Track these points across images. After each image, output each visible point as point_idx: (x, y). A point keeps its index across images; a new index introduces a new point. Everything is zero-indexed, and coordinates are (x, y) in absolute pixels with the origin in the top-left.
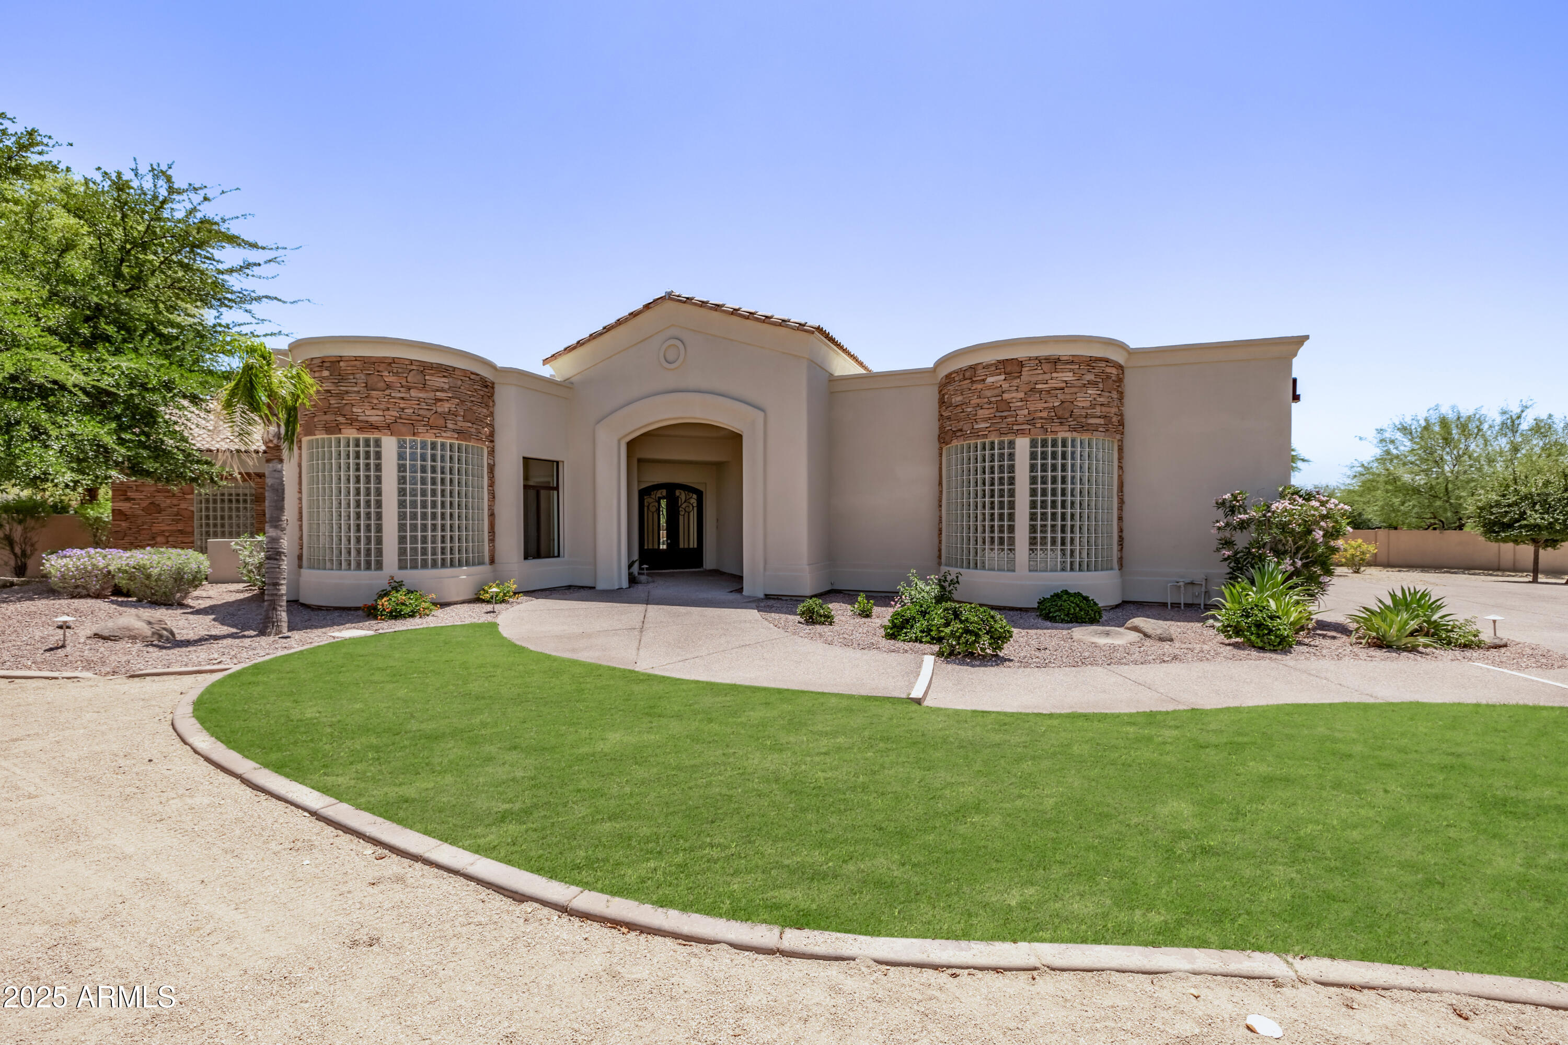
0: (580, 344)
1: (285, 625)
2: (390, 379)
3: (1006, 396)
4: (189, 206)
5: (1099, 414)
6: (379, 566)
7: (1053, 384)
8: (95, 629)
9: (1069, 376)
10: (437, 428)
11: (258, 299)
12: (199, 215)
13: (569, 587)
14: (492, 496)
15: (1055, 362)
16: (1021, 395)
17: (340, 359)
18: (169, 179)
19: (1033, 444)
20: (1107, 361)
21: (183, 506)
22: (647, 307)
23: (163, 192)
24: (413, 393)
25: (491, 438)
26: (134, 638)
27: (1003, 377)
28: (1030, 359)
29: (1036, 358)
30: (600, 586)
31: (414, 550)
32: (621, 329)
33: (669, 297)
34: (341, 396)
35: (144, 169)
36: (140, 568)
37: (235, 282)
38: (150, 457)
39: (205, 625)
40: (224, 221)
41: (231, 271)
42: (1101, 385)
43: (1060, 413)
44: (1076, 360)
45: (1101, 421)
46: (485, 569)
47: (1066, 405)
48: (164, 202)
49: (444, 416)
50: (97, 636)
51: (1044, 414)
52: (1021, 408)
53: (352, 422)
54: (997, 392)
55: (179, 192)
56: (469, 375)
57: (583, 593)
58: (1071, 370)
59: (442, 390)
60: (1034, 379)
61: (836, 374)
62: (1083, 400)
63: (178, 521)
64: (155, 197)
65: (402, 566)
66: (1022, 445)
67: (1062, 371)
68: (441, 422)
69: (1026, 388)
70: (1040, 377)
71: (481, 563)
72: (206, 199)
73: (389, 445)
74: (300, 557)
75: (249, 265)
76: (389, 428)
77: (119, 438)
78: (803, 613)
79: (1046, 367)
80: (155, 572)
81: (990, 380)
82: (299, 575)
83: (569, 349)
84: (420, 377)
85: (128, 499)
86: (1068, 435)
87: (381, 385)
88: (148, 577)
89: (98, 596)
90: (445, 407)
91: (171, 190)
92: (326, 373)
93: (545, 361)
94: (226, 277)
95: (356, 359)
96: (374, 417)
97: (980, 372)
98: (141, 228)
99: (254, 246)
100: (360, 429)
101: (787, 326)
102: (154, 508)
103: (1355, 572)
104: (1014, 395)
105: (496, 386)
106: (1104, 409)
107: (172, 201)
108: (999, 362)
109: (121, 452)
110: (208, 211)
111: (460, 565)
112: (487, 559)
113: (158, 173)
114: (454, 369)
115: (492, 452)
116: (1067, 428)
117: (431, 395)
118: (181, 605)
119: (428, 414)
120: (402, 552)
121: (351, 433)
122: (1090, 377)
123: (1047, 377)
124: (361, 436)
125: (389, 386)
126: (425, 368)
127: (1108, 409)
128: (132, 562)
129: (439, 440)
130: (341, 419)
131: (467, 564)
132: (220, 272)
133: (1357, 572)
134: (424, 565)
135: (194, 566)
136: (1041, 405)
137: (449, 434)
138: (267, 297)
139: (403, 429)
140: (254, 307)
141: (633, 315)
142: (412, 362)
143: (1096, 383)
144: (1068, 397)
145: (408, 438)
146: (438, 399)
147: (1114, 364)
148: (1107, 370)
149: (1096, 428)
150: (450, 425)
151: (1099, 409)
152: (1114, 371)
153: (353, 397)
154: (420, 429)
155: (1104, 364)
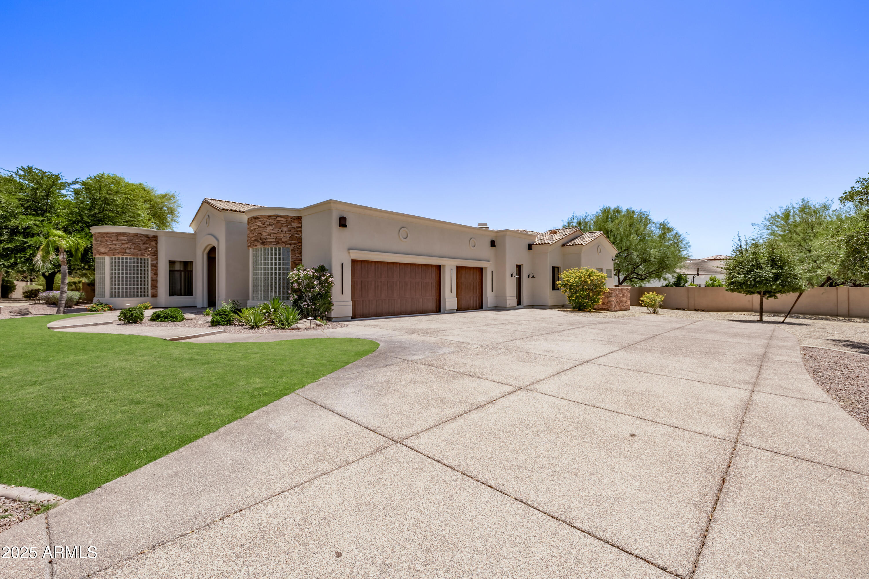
1: (62, 312)
2: (107, 238)
5: (272, 237)
6: (104, 297)
7: (255, 227)
9: (259, 224)
10: (122, 253)
14: (154, 274)
15: (256, 218)
16: (249, 232)
19: (253, 250)
20: (278, 216)
24: (114, 242)
25: (154, 254)
29: (251, 217)
31: (116, 292)
34: (96, 244)
42: (274, 226)
43: (257, 239)
44: (262, 217)
45: (274, 240)
47: (259, 235)
49: (125, 249)
51: (252, 239)
52: (249, 237)
53: (98, 252)
56: (137, 235)
58: (260, 221)
59: (124, 241)
60: (251, 226)
62: (265, 233)
65: (112, 296)
67: (258, 222)
68: (124, 251)
71: (149, 296)
73: (107, 259)
76: (106, 254)
79: (254, 221)
84: (116, 237)
86: (262, 246)
87: (105, 241)
90: (126, 246)
95: (99, 233)
96: (102, 250)
100: (100, 255)
105: (157, 237)
106: (275, 235)
111: (134, 297)
115: (155, 259)
116: (259, 244)
117: (120, 242)
119: (119, 249)
120: (111, 292)
122: (267, 223)
123: (254, 224)
124: (100, 257)
125: (107, 241)
126: (118, 234)
127: (278, 235)
129: (124, 257)
130: (96, 252)
131: (138, 297)
134: (119, 296)
136: (252, 235)
137: (128, 254)
139: (111, 254)
142: (113, 233)
143: (271, 226)
144: (260, 232)
145: (113, 257)
146: (122, 244)
147: (282, 217)
148: (278, 219)
149: (271, 243)
150: (128, 251)
151: (272, 235)
152: (283, 219)
153: (98, 245)
154: (116, 253)
155: (275, 217)
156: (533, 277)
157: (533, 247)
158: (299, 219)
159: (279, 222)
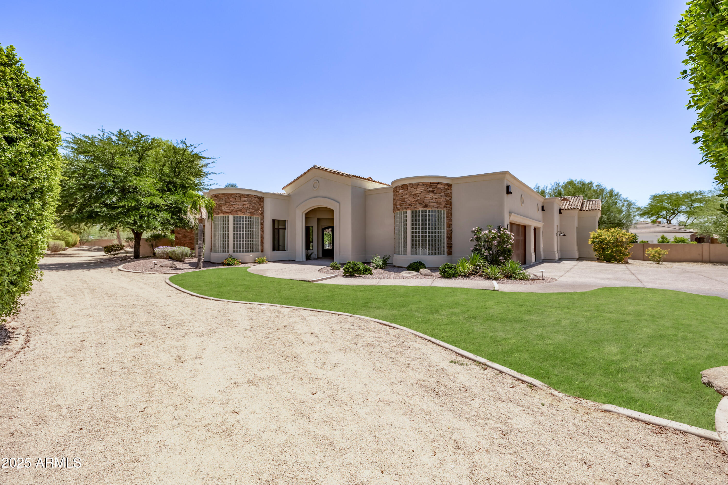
0: (291, 183)
1: (202, 266)
2: (231, 199)
3: (404, 197)
4: (191, 150)
5: (434, 201)
6: (228, 252)
7: (417, 192)
8: (161, 265)
9: (422, 189)
10: (244, 212)
11: (210, 174)
12: (194, 153)
13: (289, 260)
14: (263, 231)
15: (418, 185)
16: (408, 196)
17: (219, 194)
18: (186, 144)
19: (412, 212)
20: (438, 183)
21: (192, 235)
22: (308, 170)
23: (185, 147)
24: (237, 203)
25: (262, 214)
26: (168, 267)
27: (403, 190)
28: (410, 184)
29: (412, 184)
30: (296, 261)
31: (237, 247)
32: (302, 177)
33: (314, 167)
34: (219, 204)
35: (179, 142)
36: (174, 251)
37: (204, 170)
38: (179, 222)
39: (187, 266)
40: (200, 152)
41: (203, 166)
42: (435, 192)
43: (419, 202)
44: (425, 184)
45: (436, 204)
46: (260, 253)
47: (421, 199)
48: (185, 150)
50: (161, 266)
51: (414, 202)
52: (408, 201)
53: (222, 211)
54: (401, 195)
55: (189, 147)
56: (254, 196)
57: (290, 262)
58: (423, 187)
59: (245, 201)
60: (411, 191)
61: (369, 189)
62: (428, 197)
63: (190, 240)
64: (183, 148)
65: (234, 251)
66: (409, 212)
67: (420, 188)
68: (245, 210)
69: (409, 194)
70: (413, 190)
71: (259, 252)
72: (195, 147)
73: (231, 218)
74: (211, 249)
75: (207, 164)
76: (231, 213)
77: (172, 217)
78: (331, 267)
79: (415, 187)
80: (177, 252)
81: (400, 191)
82: (210, 254)
83: (289, 185)
84: (239, 198)
85: (179, 234)
86: (422, 209)
87: (229, 201)
88: (176, 254)
89: (166, 259)
90: (246, 206)
91: (187, 147)
92: (216, 198)
93: (283, 189)
94: (202, 168)
95: (223, 194)
96: (227, 210)
97: (398, 189)
98: (180, 158)
99: (208, 158)
100: (224, 214)
101: (344, 176)
102: (185, 236)
103: (657, 263)
104: (406, 196)
105: (264, 199)
106: (436, 200)
107: (187, 149)
108: (402, 185)
109: (172, 221)
110: (195, 151)
111: (251, 252)
112: (260, 251)
113: (183, 143)
114: (249, 195)
115: (263, 218)
116: (422, 207)
117: (242, 203)
118: (183, 261)
119: (241, 208)
120: (234, 248)
121: (221, 215)
122: (430, 189)
123: (415, 190)
124: (224, 215)
125: (231, 201)
126: (240, 195)
127: (439, 200)
128: (172, 250)
129: (245, 216)
130: (219, 211)
131: (253, 252)
132: (200, 167)
133: (658, 264)
134: (240, 252)
135: (186, 251)
136: (413, 199)
137: (247, 214)
138: (212, 173)
139: (234, 213)
140: (209, 176)
141: (305, 173)
142: (237, 194)
143: (433, 191)
144: (422, 196)
145: (236, 216)
146: (244, 204)
147: (442, 184)
148: (439, 186)
149: (433, 206)
150: (248, 211)
151: (434, 200)
152: (442, 186)
153: (222, 205)
154: (239, 213)
155: (436, 184)
156: (564, 235)
157: (562, 211)
158: (450, 186)
159: (439, 188)
